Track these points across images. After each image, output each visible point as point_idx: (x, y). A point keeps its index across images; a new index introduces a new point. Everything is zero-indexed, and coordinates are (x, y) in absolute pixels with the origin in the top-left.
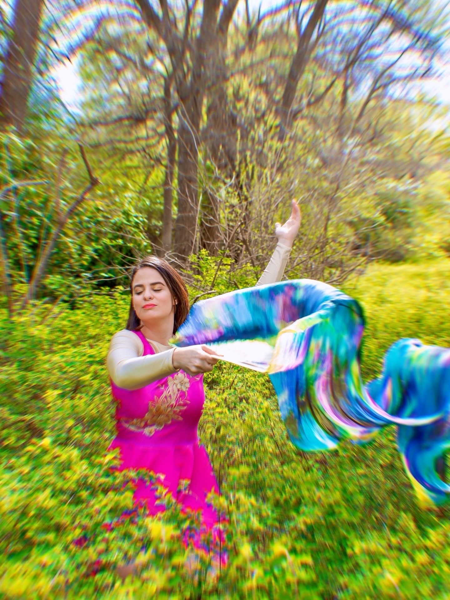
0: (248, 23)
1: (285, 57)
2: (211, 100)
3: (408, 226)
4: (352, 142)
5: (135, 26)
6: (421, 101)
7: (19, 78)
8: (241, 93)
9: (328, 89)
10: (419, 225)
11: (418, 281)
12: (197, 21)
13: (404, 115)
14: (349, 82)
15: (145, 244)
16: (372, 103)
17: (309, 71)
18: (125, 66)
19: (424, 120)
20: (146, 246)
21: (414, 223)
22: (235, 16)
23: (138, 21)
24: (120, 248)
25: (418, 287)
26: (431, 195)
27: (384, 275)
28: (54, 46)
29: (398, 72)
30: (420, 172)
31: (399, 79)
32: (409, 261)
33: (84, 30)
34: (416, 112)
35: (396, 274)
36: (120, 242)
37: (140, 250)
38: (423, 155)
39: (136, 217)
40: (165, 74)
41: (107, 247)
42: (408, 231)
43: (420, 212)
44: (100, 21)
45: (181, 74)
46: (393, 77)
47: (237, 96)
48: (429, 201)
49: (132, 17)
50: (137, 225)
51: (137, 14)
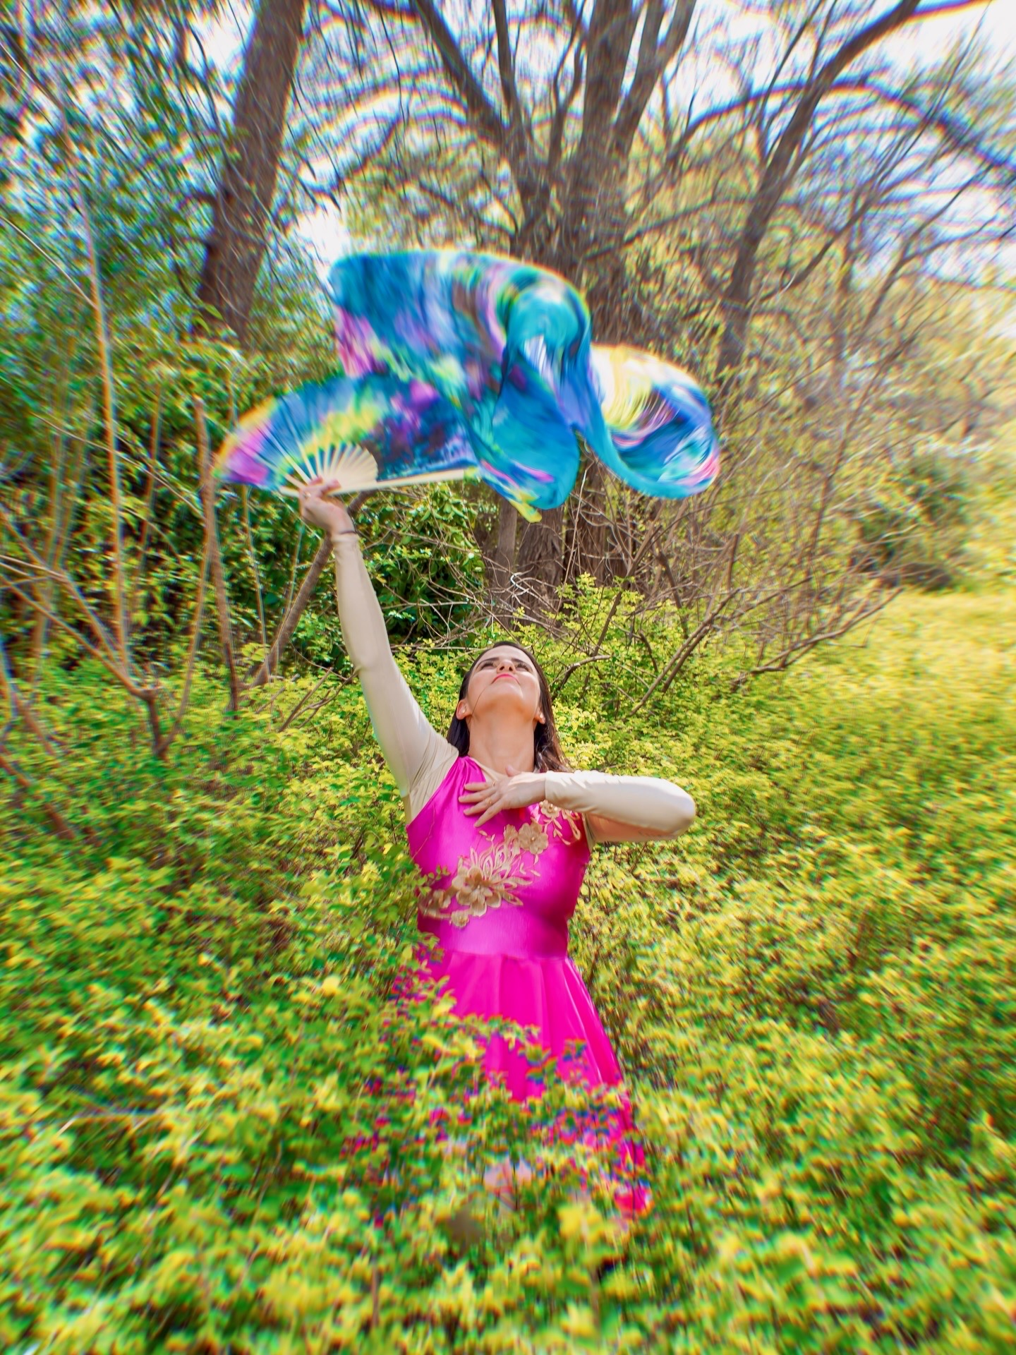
0: (668, 132)
1: (740, 201)
2: (595, 280)
3: (961, 521)
4: (856, 360)
5: (455, 137)
6: (989, 285)
7: (246, 241)
8: (652, 264)
9: (815, 262)
10: (981, 519)
11: (978, 630)
12: (573, 129)
13: (957, 311)
14: (855, 245)
15: (471, 555)
16: (898, 287)
17: (783, 226)
18: (435, 211)
19: (994, 318)
20: (472, 560)
21: (971, 516)
22: (644, 122)
23: (460, 125)
24: (424, 565)
25: (979, 642)
26: (1003, 462)
27: (914, 615)
28: (305, 175)
29: (946, 230)
30: (984, 418)
31: (948, 242)
32: (960, 588)
33: (359, 145)
34: (980, 305)
35: (936, 613)
36: (428, 552)
37: (462, 569)
38: (991, 385)
39: (457, 505)
40: (510, 227)
41: (402, 562)
42: (959, 530)
43: (983, 494)
44: (393, 127)
45: (542, 231)
46: (939, 238)
47: (644, 271)
48: (1000, 474)
49: (449, 117)
50: (457, 521)
51: (457, 112)
